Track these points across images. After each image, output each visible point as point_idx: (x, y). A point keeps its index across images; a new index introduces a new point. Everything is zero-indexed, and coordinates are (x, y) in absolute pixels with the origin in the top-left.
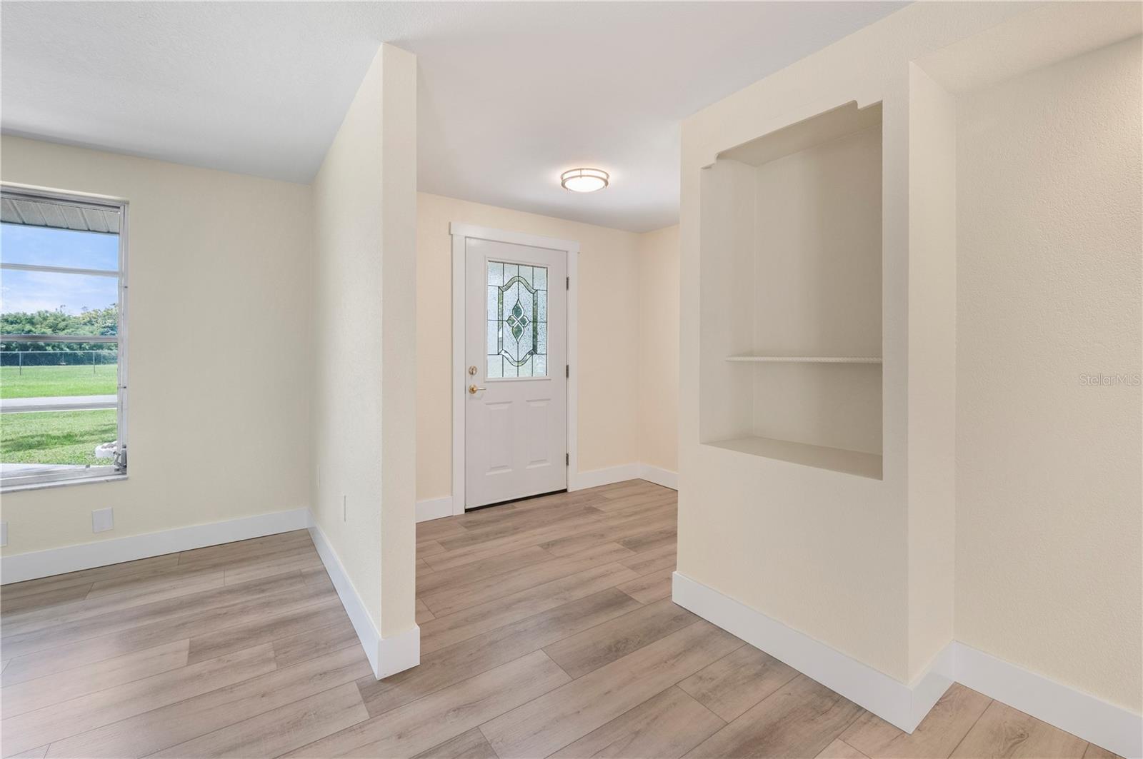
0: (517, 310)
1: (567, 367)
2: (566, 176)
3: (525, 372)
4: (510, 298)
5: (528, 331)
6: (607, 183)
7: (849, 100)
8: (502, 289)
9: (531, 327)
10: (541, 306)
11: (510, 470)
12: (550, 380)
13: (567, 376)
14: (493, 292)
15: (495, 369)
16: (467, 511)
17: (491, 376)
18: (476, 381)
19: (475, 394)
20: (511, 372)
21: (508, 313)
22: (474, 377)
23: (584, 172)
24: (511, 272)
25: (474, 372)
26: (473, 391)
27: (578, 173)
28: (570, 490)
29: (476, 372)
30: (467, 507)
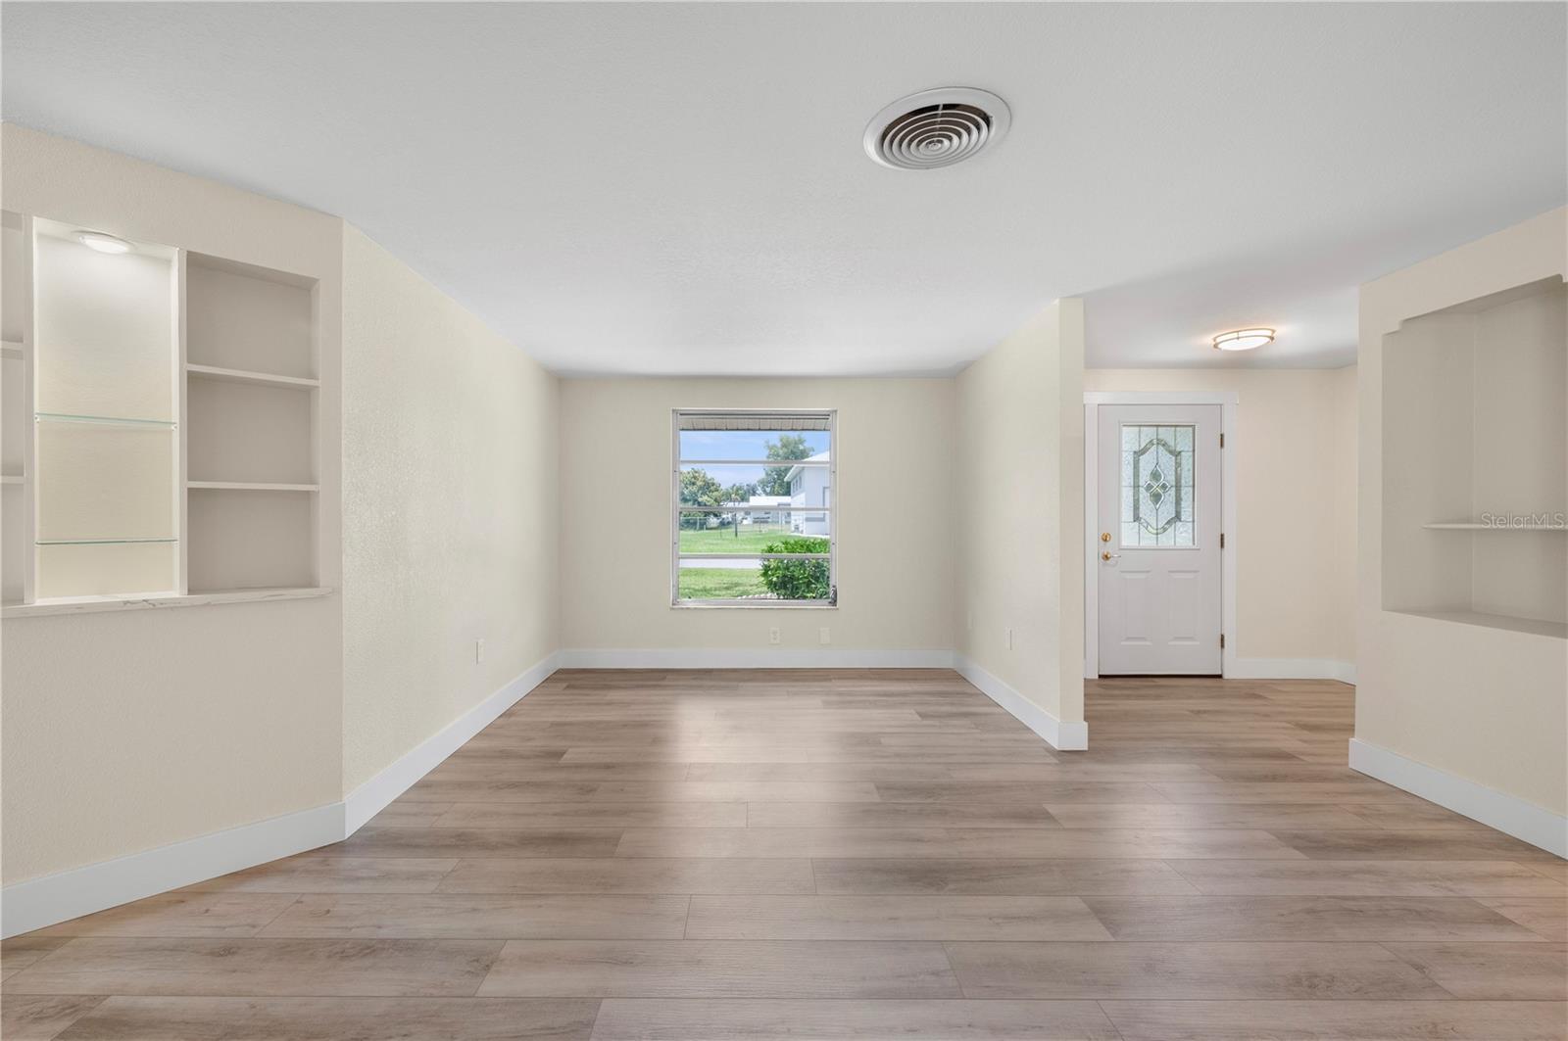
0: (1156, 476)
1: (1222, 536)
2: (1218, 340)
3: (1166, 540)
4: (1147, 464)
5: (1169, 497)
6: (1272, 338)
7: (1554, 274)
8: (1138, 454)
9: (1173, 492)
10: (1186, 469)
11: (1150, 643)
12: (1198, 549)
13: (1222, 545)
14: (1128, 458)
15: (1129, 536)
16: (1100, 676)
17: (1125, 543)
18: (1109, 548)
19: (1109, 562)
20: (1148, 541)
21: (1145, 478)
22: (1108, 543)
23: (1241, 334)
24: (1149, 434)
25: (1108, 538)
26: (1106, 557)
27: (1235, 335)
28: (1226, 676)
29: (1110, 538)
30: (1102, 673)
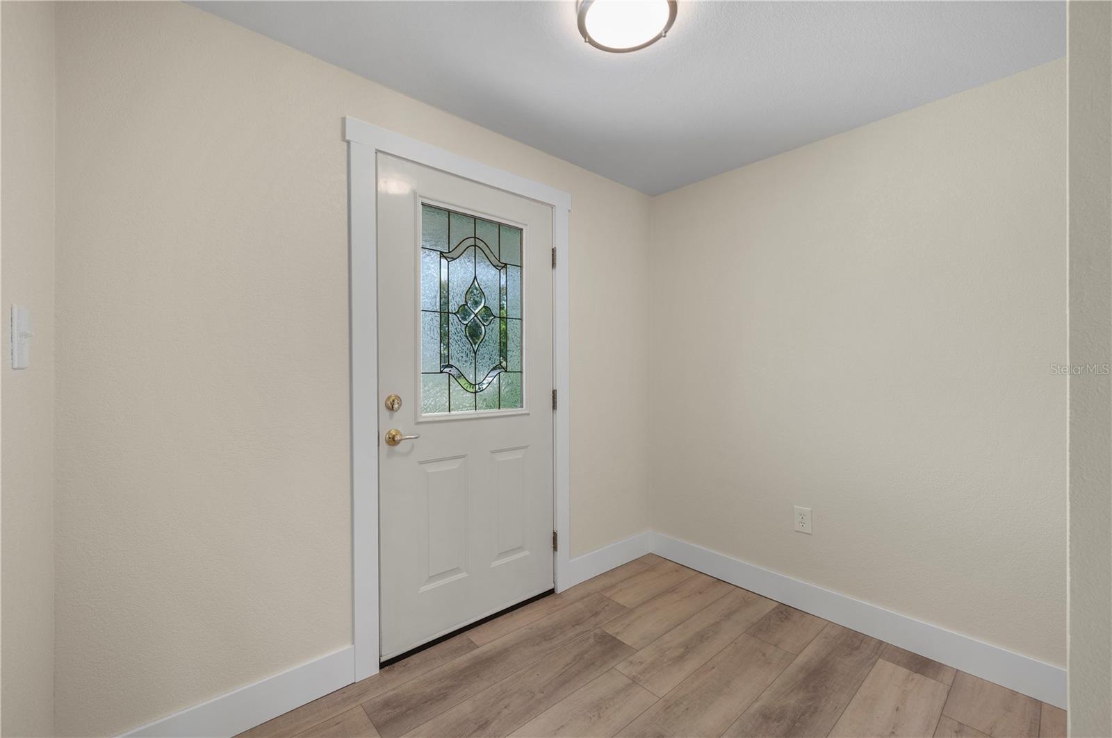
1: (554, 392)
3: (488, 401)
5: (492, 332)
8: (447, 257)
9: (496, 326)
10: (512, 292)
11: (464, 575)
12: (529, 414)
13: (554, 407)
16: (384, 665)
18: (399, 423)
19: (398, 448)
20: (463, 404)
22: (397, 415)
24: (462, 227)
25: (396, 406)
26: (392, 441)
28: (560, 593)
29: (400, 405)
30: (383, 660)
